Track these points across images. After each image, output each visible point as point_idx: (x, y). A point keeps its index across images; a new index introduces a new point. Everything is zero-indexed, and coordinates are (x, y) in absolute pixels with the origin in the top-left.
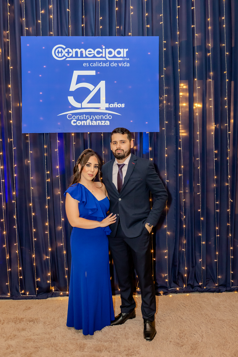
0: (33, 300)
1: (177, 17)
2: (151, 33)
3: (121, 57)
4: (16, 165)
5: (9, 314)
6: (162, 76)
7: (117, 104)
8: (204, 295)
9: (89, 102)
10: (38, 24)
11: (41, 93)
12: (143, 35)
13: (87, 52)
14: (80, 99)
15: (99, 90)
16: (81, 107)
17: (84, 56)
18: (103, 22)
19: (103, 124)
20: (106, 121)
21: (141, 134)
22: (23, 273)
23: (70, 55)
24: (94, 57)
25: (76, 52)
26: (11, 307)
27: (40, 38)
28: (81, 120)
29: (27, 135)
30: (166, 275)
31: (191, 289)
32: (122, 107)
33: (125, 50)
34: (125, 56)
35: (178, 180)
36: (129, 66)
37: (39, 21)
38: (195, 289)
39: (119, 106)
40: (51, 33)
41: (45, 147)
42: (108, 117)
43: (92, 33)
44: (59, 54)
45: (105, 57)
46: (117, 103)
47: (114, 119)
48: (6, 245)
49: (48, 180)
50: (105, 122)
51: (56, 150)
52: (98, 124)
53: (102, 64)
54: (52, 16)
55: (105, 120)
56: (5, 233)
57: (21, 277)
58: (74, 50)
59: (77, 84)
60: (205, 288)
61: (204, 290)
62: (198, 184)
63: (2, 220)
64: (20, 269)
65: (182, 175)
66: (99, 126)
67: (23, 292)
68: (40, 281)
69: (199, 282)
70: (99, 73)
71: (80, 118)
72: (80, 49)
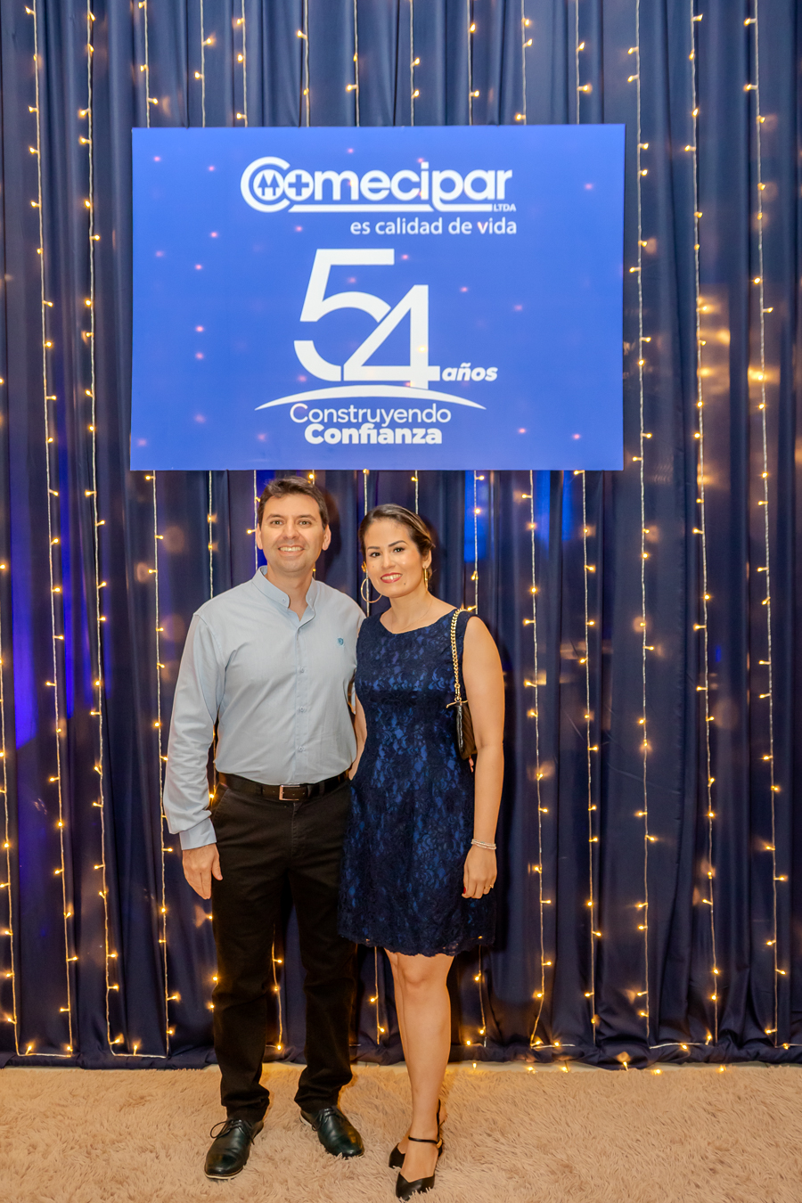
0: (154, 1070)
1: (692, 56)
2: (595, 112)
3: (486, 201)
4: (104, 584)
5: (67, 1122)
6: (632, 270)
8: (785, 1073)
10: (192, 87)
11: (200, 329)
12: (567, 120)
14: (336, 352)
15: (407, 319)
16: (339, 379)
17: (355, 196)
18: (422, 77)
19: (418, 440)
20: (430, 431)
21: (555, 475)
22: (123, 970)
23: (306, 193)
24: (391, 199)
25: (328, 185)
26: (73, 1096)
27: (201, 135)
28: (340, 426)
29: (148, 478)
30: (640, 994)
31: (736, 1049)
32: (488, 379)
33: (500, 173)
34: (501, 196)
35: (689, 645)
36: (515, 231)
37: (197, 75)
38: (750, 1051)
39: (478, 374)
40: (239, 116)
41: (211, 519)
43: (385, 115)
44: (266, 189)
45: (430, 202)
46: (469, 365)
47: (458, 423)
48: (63, 870)
50: (426, 434)
52: (399, 441)
53: (416, 224)
54: (245, 57)
55: (426, 426)
56: (60, 824)
57: (116, 987)
58: (318, 174)
59: (327, 295)
60: (786, 1046)
61: (783, 1056)
62: (762, 662)
63: (52, 779)
64: (114, 955)
65: (705, 627)
66: (403, 448)
67: (119, 1040)
68: (181, 1001)
69: (766, 1026)
70: (405, 257)
71: (338, 417)
72: (339, 174)
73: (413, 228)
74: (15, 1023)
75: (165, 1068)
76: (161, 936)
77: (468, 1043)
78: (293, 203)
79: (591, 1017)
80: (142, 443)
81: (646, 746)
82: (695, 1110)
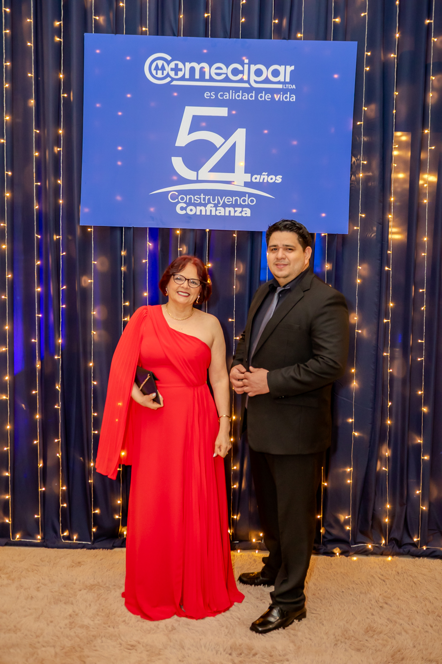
0: (85, 549)
1: (397, 3)
2: (341, 34)
3: (279, 83)
4: (64, 287)
6: (359, 123)
7: (267, 176)
8: (424, 562)
9: (214, 170)
10: (118, 10)
11: (120, 148)
12: (326, 38)
13: (213, 71)
14: (194, 164)
15: (233, 148)
16: (196, 179)
17: (207, 77)
18: (246, 10)
19: (237, 214)
20: (244, 209)
22: (69, 496)
23: (180, 74)
24: (227, 79)
25: (192, 70)
26: (42, 561)
27: (122, 38)
28: (195, 205)
29: (89, 230)
30: (347, 517)
31: (397, 549)
32: (276, 181)
33: (288, 67)
34: (288, 80)
35: (380, 331)
36: (294, 100)
37: (121, 4)
38: (405, 550)
39: (272, 179)
40: (144, 29)
41: (123, 253)
42: (248, 201)
43: (225, 31)
44: (158, 71)
45: (248, 82)
46: (267, 173)
47: (259, 206)
48: (38, 441)
49: (126, 319)
50: (242, 211)
51: (144, 261)
52: (227, 214)
53: (241, 94)
55: (242, 206)
56: (37, 416)
57: (65, 505)
58: (187, 64)
60: (425, 548)
61: (423, 553)
62: (420, 341)
63: (34, 392)
64: (64, 488)
65: (389, 321)
66: (230, 218)
67: (66, 534)
68: (100, 514)
69: (414, 536)
70: (234, 112)
71: (195, 200)
72: (199, 65)
73: (238, 96)
74: (10, 523)
75: (90, 549)
76: (90, 479)
77: (254, 540)
78: (173, 79)
79: (320, 529)
80: (86, 210)
81: (355, 384)
82: (374, 578)
